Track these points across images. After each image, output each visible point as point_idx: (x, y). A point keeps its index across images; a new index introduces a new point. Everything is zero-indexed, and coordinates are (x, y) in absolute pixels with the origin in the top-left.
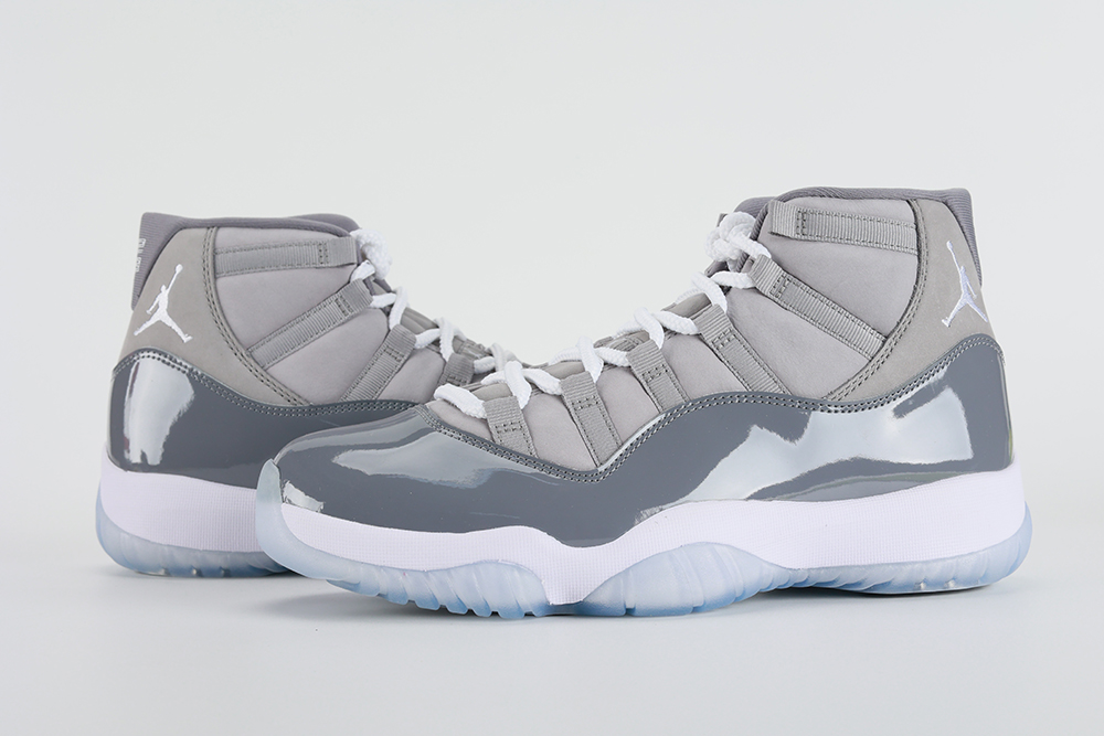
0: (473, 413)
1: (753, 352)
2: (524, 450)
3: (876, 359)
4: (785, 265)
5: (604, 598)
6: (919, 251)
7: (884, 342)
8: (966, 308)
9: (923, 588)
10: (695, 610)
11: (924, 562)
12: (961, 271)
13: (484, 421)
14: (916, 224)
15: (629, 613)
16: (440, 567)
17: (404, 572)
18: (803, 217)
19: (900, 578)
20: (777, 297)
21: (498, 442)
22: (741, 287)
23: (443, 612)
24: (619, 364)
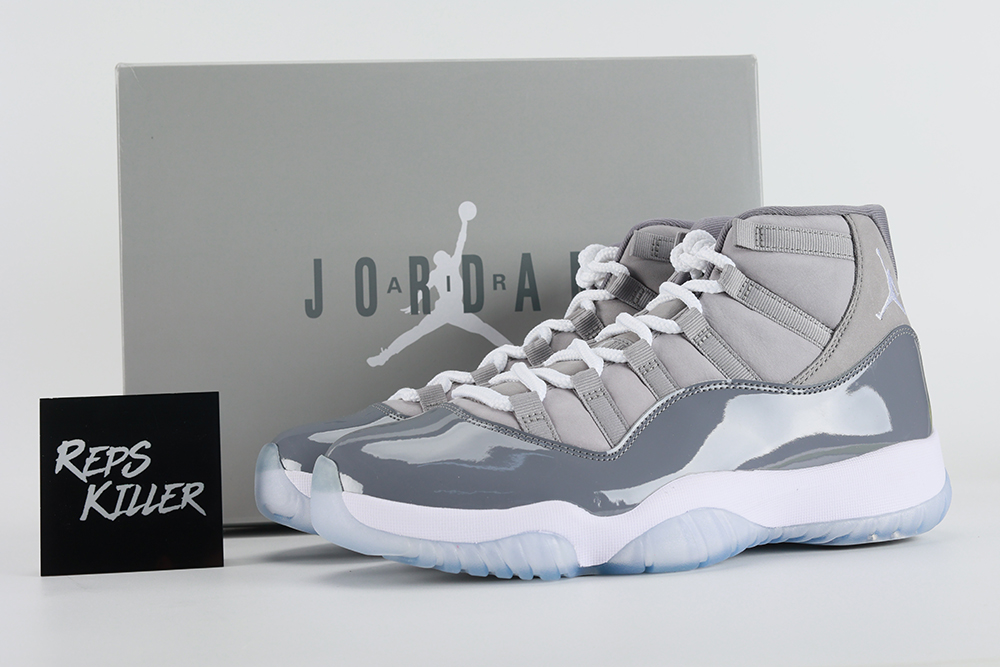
0: (501, 407)
1: (729, 346)
2: (549, 436)
3: (828, 348)
4: (747, 273)
5: (626, 559)
6: (855, 257)
7: (832, 335)
8: (892, 304)
9: (875, 539)
10: (701, 566)
11: (874, 517)
12: (887, 273)
13: (512, 413)
14: (852, 235)
15: (648, 571)
16: (489, 539)
17: (458, 545)
18: (760, 232)
19: (856, 532)
20: (745, 300)
21: (526, 430)
22: (712, 292)
23: (491, 578)
24: (617, 361)
